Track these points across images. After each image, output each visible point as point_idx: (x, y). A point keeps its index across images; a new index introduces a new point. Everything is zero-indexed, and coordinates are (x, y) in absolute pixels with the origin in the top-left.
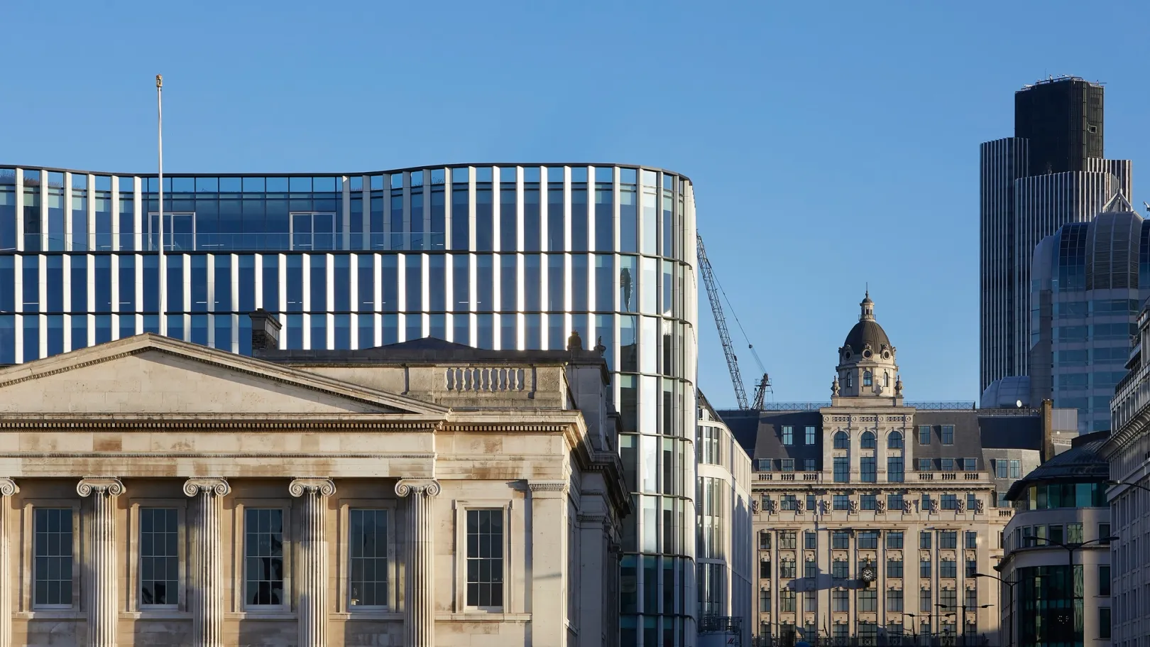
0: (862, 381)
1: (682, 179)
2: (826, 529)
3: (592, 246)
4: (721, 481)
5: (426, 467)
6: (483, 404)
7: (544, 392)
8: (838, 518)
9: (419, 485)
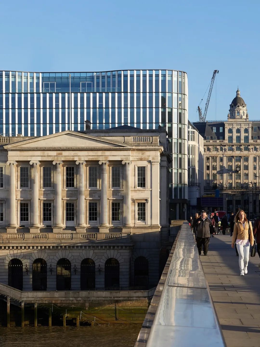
0: (236, 114)
1: (184, 72)
2: (226, 156)
3: (160, 91)
4: (195, 146)
5: (129, 158)
6: (141, 145)
7: (155, 142)
8: (230, 153)
9: (127, 162)
